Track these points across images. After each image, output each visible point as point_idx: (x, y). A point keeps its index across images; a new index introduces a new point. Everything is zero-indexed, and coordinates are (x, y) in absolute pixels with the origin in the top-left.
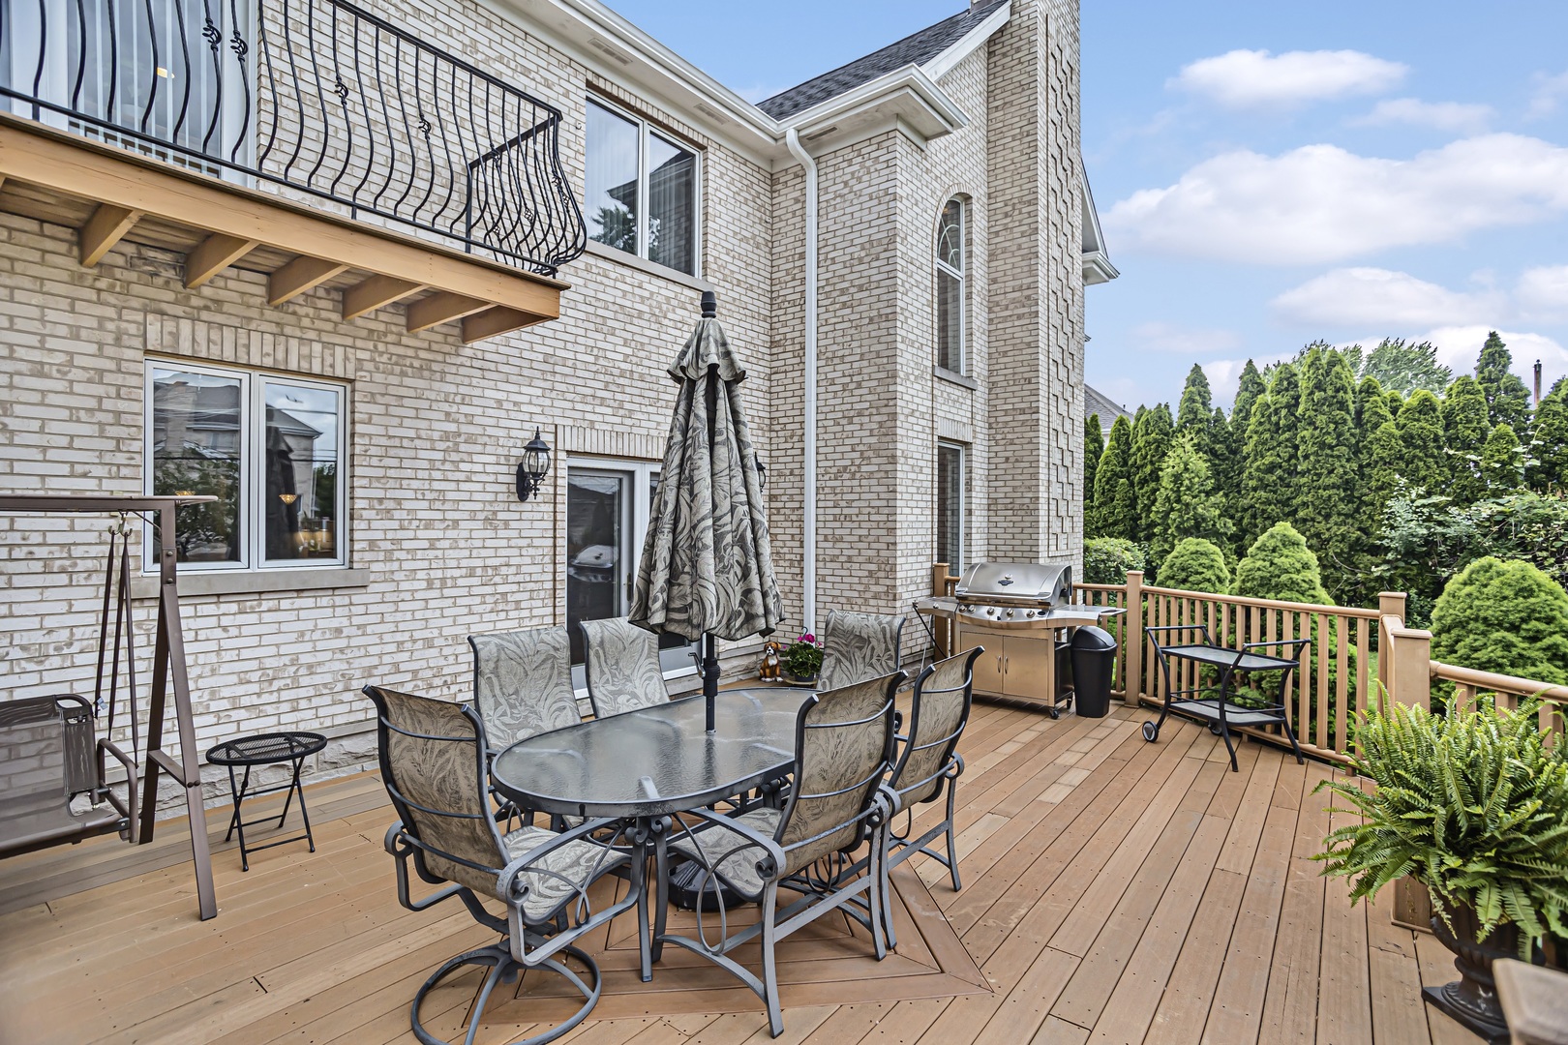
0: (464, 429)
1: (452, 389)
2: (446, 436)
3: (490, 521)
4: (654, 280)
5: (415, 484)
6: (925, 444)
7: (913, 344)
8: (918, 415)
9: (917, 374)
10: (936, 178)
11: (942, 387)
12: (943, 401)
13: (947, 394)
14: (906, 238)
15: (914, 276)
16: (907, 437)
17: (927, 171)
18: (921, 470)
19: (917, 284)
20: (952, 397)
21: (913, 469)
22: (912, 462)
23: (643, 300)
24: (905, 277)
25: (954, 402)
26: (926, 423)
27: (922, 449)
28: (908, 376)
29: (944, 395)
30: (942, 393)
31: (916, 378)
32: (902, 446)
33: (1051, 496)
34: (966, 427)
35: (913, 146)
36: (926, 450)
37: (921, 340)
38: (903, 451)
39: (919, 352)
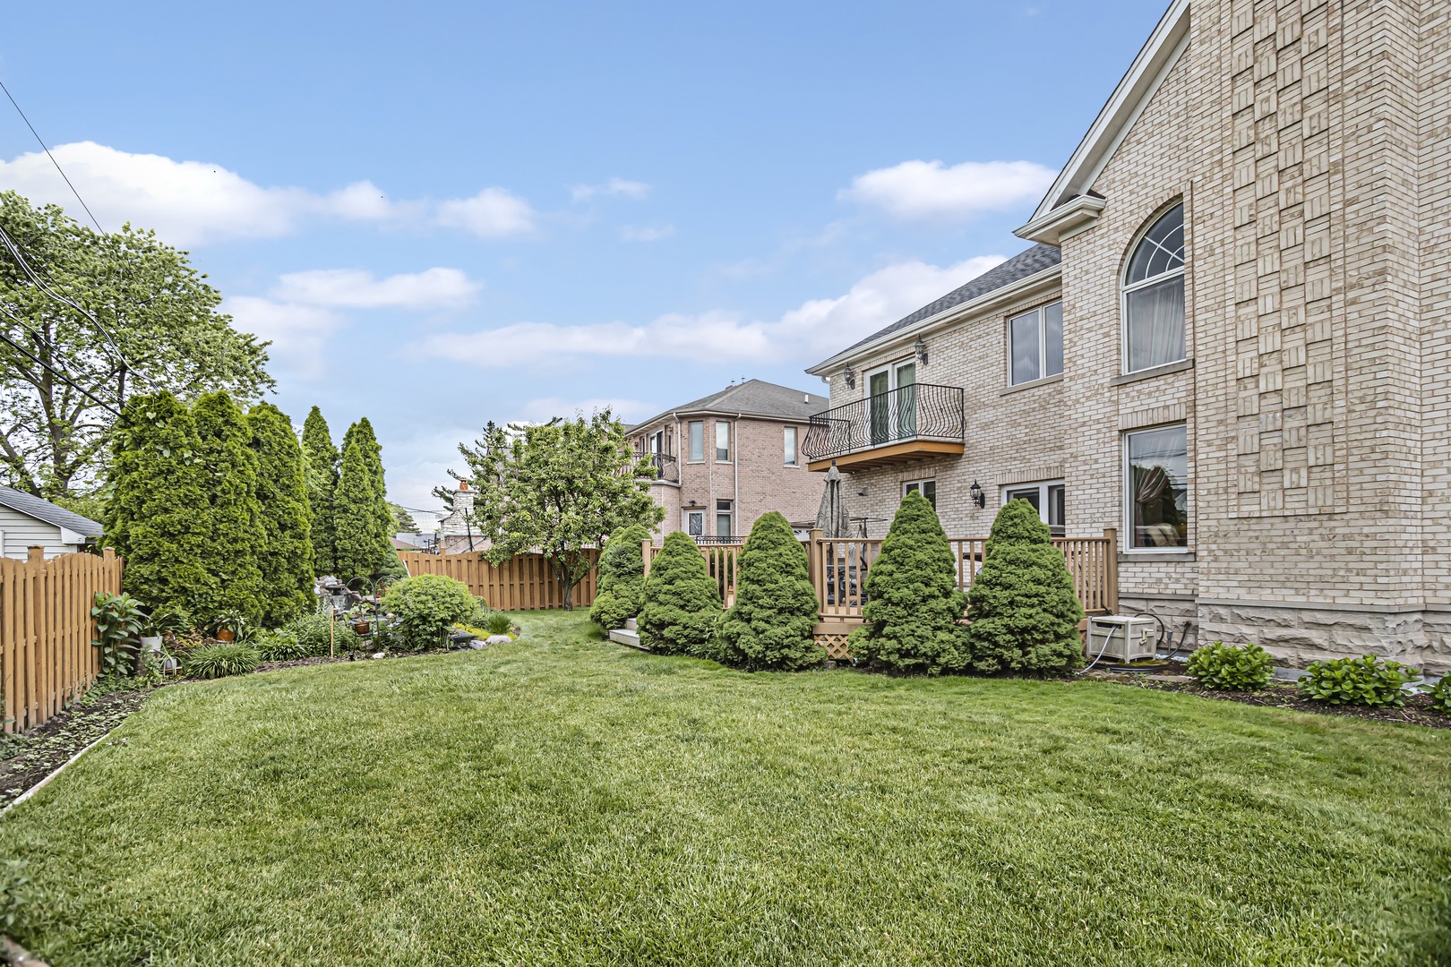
0: (963, 485)
1: (960, 471)
2: (958, 488)
3: (972, 517)
4: (1042, 388)
5: (950, 506)
6: (1101, 441)
7: (1083, 376)
8: (1091, 423)
9: (1089, 394)
10: (1116, 230)
11: (1127, 390)
12: (1129, 399)
13: (1138, 391)
14: (1074, 307)
15: (1085, 327)
16: (1076, 443)
17: (1102, 236)
18: (1096, 461)
19: (1090, 330)
20: (1147, 391)
21: (1085, 463)
22: (1083, 458)
23: (1035, 401)
24: (1073, 335)
25: (1150, 393)
26: (1102, 426)
27: (1096, 446)
28: (1077, 401)
29: (1132, 394)
30: (1127, 395)
31: (1088, 398)
32: (1070, 451)
33: (1235, 452)
34: (1172, 408)
35: (1082, 236)
36: (1102, 445)
37: (1095, 368)
38: (1072, 454)
39: (1092, 378)
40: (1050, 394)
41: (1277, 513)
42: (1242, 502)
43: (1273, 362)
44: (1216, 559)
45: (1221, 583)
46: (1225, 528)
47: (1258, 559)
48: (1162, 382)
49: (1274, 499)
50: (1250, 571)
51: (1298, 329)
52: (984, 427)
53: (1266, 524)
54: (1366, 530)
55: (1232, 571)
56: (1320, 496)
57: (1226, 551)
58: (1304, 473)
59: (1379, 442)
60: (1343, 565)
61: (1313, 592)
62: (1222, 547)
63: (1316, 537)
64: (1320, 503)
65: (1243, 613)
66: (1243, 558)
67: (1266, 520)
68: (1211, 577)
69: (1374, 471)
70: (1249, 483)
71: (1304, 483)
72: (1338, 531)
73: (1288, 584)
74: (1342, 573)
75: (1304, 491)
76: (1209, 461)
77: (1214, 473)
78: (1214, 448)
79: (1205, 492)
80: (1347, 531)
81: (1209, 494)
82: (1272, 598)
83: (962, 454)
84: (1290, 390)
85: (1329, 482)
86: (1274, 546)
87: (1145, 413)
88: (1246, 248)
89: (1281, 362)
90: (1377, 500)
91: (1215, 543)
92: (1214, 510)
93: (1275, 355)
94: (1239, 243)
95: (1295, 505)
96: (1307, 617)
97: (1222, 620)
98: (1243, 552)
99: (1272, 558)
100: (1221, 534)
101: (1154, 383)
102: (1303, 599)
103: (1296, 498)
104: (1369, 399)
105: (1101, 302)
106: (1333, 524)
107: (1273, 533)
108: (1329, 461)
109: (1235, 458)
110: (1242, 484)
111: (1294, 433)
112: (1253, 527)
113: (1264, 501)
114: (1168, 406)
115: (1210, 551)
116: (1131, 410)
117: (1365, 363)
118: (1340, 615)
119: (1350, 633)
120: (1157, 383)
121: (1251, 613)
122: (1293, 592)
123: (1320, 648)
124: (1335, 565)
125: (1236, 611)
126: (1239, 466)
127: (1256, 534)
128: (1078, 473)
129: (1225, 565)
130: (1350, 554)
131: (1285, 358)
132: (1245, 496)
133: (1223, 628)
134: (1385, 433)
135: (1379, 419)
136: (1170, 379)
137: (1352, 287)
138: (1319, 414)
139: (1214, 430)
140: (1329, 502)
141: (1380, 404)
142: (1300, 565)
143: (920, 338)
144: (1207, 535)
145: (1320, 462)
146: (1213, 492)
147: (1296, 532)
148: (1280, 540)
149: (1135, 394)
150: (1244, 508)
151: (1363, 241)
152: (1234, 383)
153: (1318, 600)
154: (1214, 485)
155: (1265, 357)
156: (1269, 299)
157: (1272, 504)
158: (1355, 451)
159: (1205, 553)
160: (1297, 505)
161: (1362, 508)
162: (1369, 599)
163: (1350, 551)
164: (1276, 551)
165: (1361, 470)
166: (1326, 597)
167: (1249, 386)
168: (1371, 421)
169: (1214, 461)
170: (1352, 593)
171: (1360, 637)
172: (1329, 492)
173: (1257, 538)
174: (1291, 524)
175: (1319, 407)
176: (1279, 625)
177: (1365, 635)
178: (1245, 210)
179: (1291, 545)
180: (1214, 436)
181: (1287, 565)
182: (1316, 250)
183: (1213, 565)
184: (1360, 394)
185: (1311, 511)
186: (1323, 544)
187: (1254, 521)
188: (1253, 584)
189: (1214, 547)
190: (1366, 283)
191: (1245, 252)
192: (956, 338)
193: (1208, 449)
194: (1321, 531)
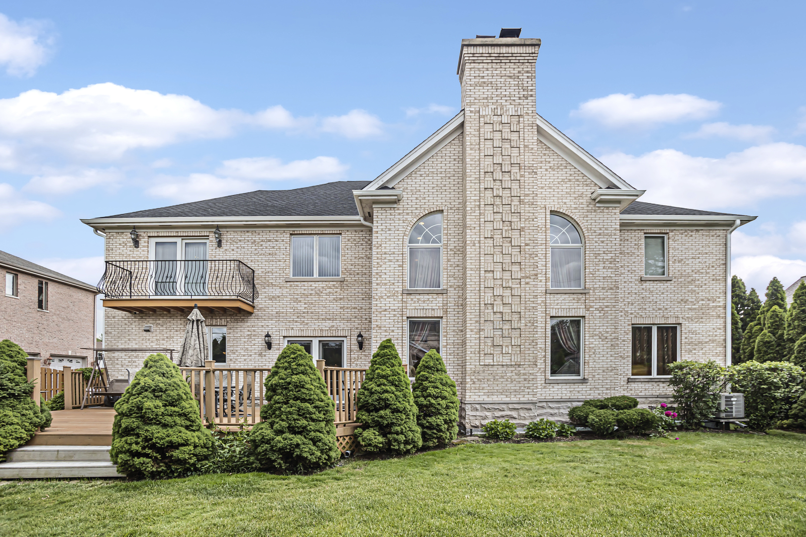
0: (253, 333)
1: (250, 324)
2: (248, 335)
3: (260, 355)
4: (316, 283)
5: (240, 347)
6: (396, 321)
7: (386, 284)
8: (390, 310)
9: (389, 295)
10: (408, 214)
11: (412, 297)
12: (413, 302)
13: (418, 299)
14: (381, 246)
15: (387, 258)
16: (381, 320)
17: (399, 214)
18: (393, 331)
19: (390, 261)
20: (423, 300)
21: (386, 331)
22: (385, 329)
23: (312, 290)
24: (380, 261)
25: (424, 301)
26: (397, 313)
27: (393, 323)
28: (382, 297)
29: (414, 300)
30: (412, 300)
31: (388, 297)
32: (376, 323)
33: (483, 336)
34: (436, 310)
35: (387, 209)
36: (397, 323)
37: (393, 282)
38: (377, 325)
39: (391, 287)
40: (323, 287)
41: (500, 364)
42: (486, 358)
43: (499, 300)
44: (474, 383)
45: (476, 394)
46: (478, 369)
47: (492, 383)
48: (431, 297)
49: (499, 357)
50: (489, 388)
51: (508, 288)
52: (272, 298)
53: (495, 368)
54: (530, 372)
55: (481, 388)
56: (516, 358)
57: (478, 379)
58: (510, 347)
59: (535, 338)
60: (523, 385)
61: (512, 396)
62: (477, 377)
63: (514, 374)
64: (516, 360)
65: (486, 406)
66: (486, 383)
67: (495, 366)
68: (472, 391)
69: (533, 349)
70: (489, 350)
71: (510, 352)
72: (521, 372)
73: (503, 393)
74: (522, 388)
75: (510, 355)
76: (471, 339)
77: (474, 344)
78: (474, 333)
79: (469, 352)
80: (524, 372)
81: (471, 353)
82: (497, 399)
83: (252, 313)
84: (506, 313)
85: (518, 352)
86: (498, 377)
87: (422, 310)
88: (489, 248)
89: (502, 300)
90: (534, 360)
91: (474, 375)
92: (473, 361)
93: (500, 297)
94: (486, 245)
95: (506, 361)
96: (511, 406)
97: (477, 410)
98: (486, 380)
99: (497, 383)
100: (476, 372)
101: (426, 297)
102: (508, 399)
103: (507, 358)
104: (532, 322)
105: (397, 248)
106: (520, 369)
107: (498, 372)
108: (519, 344)
109: (483, 339)
110: (486, 350)
111: (507, 331)
112: (490, 369)
113: (495, 358)
114: (434, 309)
115: (471, 379)
116: (414, 308)
117: (531, 308)
118: (522, 405)
119: (525, 411)
120: (428, 297)
121: (490, 406)
122: (505, 396)
123: (515, 418)
124: (520, 385)
125: (483, 406)
126: (485, 342)
127: (492, 372)
128: (381, 336)
129: (478, 385)
130: (525, 381)
131: (504, 299)
132: (487, 355)
133: (478, 413)
134: (536, 336)
135: (535, 330)
136: (435, 296)
137: (527, 277)
138: (516, 324)
139: (474, 325)
140: (519, 360)
141: (535, 324)
142: (508, 385)
143: (218, 227)
144: (470, 372)
145: (516, 344)
146: (473, 352)
147: (507, 372)
148: (500, 375)
149: (416, 300)
150: (486, 361)
151: (531, 261)
152: (483, 305)
153: (514, 399)
154: (474, 350)
155: (496, 297)
156: (498, 273)
157: (498, 359)
158: (527, 341)
159: (469, 380)
160: (507, 361)
161: (529, 363)
162: (531, 398)
163: (525, 380)
164: (499, 380)
165: (529, 348)
166: (517, 398)
167: (489, 308)
168: (532, 330)
169: (474, 339)
170: (525, 396)
171: (528, 413)
172: (519, 356)
173: (492, 374)
174: (505, 369)
175: (516, 322)
176: (501, 410)
177: (530, 411)
178: (489, 231)
179: (505, 377)
180: (474, 328)
181: (503, 385)
182: (516, 259)
183: (473, 385)
184: (529, 319)
185: (513, 363)
186: (516, 377)
187: (490, 366)
188: (490, 393)
189: (473, 377)
190: (532, 277)
191: (489, 250)
192: (249, 236)
193: (471, 333)
194: (516, 371)
